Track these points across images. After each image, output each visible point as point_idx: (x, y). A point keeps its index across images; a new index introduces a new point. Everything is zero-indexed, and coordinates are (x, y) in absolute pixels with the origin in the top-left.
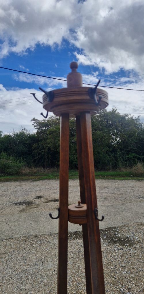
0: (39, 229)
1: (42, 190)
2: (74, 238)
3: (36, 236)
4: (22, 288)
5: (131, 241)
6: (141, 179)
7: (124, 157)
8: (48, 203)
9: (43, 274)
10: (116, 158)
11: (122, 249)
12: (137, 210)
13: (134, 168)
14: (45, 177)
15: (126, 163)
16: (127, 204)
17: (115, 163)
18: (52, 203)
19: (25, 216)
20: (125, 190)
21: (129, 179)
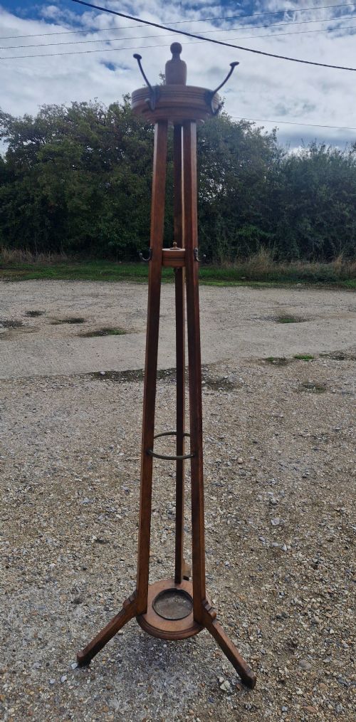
0: (50, 367)
1: (37, 299)
2: (124, 381)
3: (46, 377)
4: (37, 443)
5: (230, 383)
6: (263, 286)
7: (232, 234)
8: (59, 326)
9: (72, 426)
10: (213, 235)
11: (212, 394)
12: (245, 340)
13: (252, 260)
14: (38, 273)
15: (233, 248)
16: (229, 330)
17: (209, 247)
18: (67, 325)
19: (10, 347)
20: (227, 306)
21: (236, 284)
